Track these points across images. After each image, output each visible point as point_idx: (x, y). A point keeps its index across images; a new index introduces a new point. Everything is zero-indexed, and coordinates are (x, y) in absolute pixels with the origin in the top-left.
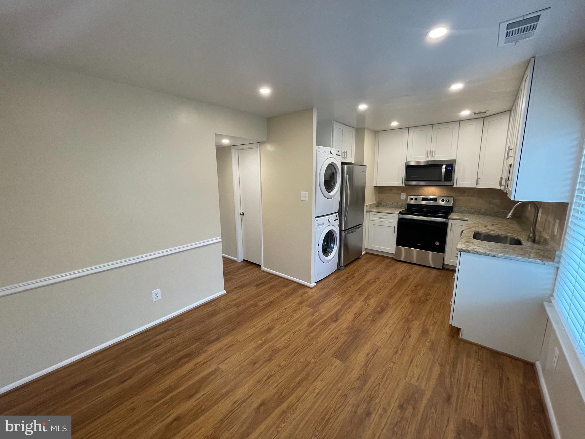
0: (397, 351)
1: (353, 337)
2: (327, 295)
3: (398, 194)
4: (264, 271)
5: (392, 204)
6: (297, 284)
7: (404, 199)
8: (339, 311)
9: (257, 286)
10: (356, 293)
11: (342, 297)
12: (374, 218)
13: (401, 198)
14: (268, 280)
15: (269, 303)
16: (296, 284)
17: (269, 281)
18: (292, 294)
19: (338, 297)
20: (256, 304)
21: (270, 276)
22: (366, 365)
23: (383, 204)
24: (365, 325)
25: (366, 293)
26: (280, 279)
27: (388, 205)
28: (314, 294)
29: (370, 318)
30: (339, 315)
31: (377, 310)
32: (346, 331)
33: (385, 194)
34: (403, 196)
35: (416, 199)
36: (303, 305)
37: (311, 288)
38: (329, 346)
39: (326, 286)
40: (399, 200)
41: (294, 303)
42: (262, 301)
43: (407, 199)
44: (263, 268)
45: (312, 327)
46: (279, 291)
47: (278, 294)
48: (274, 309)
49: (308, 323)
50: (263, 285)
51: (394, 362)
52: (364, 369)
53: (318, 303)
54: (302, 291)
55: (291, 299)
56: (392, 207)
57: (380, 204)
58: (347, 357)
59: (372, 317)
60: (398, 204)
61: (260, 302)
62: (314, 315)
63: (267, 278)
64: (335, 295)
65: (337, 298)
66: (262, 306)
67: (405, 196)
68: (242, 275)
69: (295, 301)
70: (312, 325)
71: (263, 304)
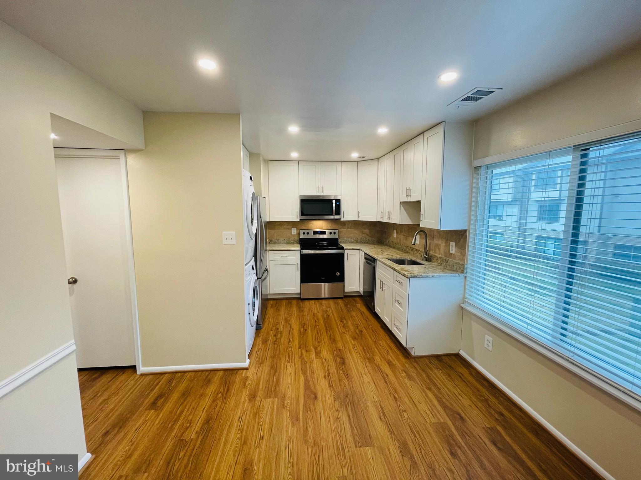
0: (395, 397)
1: (350, 406)
2: (274, 369)
3: (288, 229)
4: (143, 375)
5: (284, 240)
6: (222, 371)
7: (295, 233)
8: (306, 381)
9: (154, 405)
10: (301, 351)
11: (293, 363)
12: (274, 258)
13: (293, 234)
14: (166, 385)
15: (204, 424)
16: (221, 373)
17: (169, 387)
18: (228, 390)
19: (288, 365)
20: (183, 440)
21: (164, 379)
22: (391, 432)
23: (274, 240)
24: (345, 384)
25: (310, 347)
26: (188, 375)
27: (279, 241)
28: (259, 374)
29: (342, 375)
30: (312, 388)
31: (338, 361)
32: (337, 404)
33: (275, 229)
34: (294, 231)
35: (308, 233)
36: (258, 398)
37: (247, 369)
38: (341, 436)
39: (262, 358)
40: (290, 235)
41: (244, 402)
42: (189, 429)
43: (299, 234)
44: (142, 369)
45: (299, 422)
46: (202, 395)
47: (206, 402)
48: (222, 431)
49: (289, 421)
50: (163, 399)
51: (404, 410)
52: (395, 439)
53: (274, 385)
54: (238, 379)
55: (234, 398)
56: (284, 243)
57: (271, 240)
58: (369, 436)
59: (341, 372)
60: (290, 239)
61: (187, 433)
62: (286, 405)
63: (161, 383)
64: (282, 364)
65: (289, 367)
66: (198, 438)
67: (296, 231)
68: (100, 401)
69: (243, 400)
70: (297, 420)
71: (196, 433)
